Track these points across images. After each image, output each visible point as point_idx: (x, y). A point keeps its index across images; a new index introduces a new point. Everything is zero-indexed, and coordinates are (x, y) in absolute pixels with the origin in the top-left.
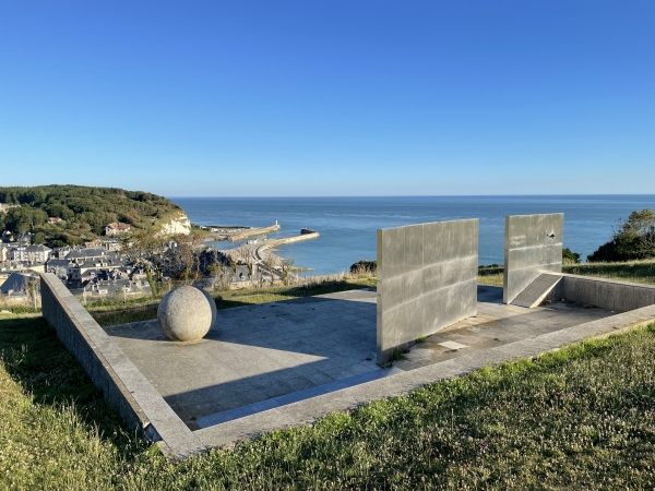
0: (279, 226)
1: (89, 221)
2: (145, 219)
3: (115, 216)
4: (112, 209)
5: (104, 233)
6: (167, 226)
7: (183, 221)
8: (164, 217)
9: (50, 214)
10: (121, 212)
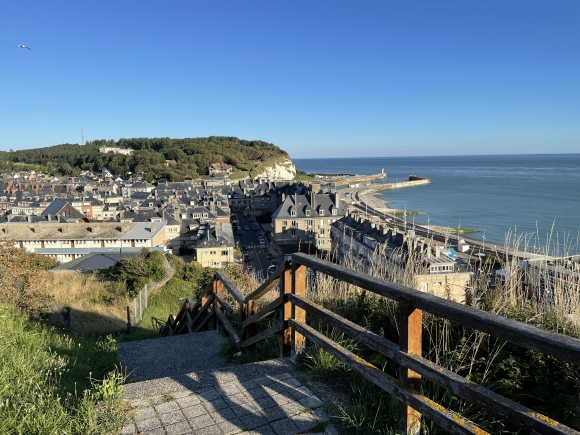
0: (385, 175)
1: (197, 163)
2: (250, 162)
3: (221, 158)
4: (220, 151)
5: (207, 173)
6: (270, 169)
7: (287, 166)
8: (268, 160)
9: (167, 157)
10: (228, 154)
